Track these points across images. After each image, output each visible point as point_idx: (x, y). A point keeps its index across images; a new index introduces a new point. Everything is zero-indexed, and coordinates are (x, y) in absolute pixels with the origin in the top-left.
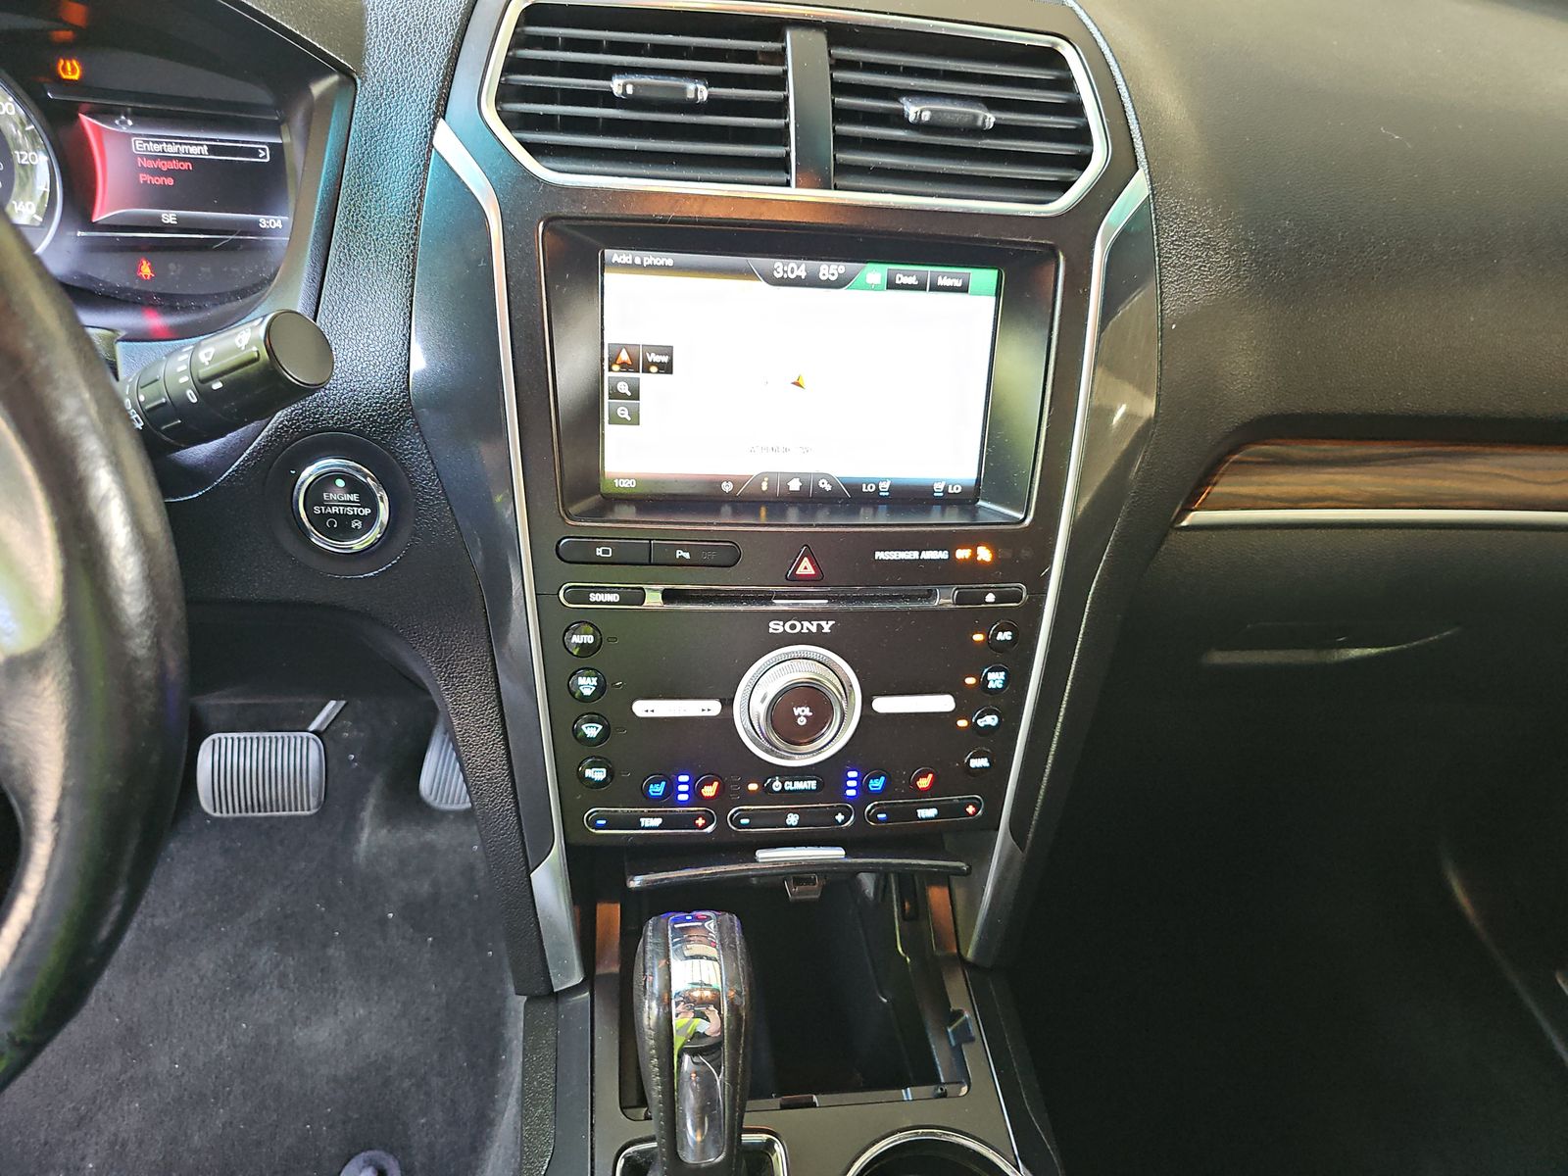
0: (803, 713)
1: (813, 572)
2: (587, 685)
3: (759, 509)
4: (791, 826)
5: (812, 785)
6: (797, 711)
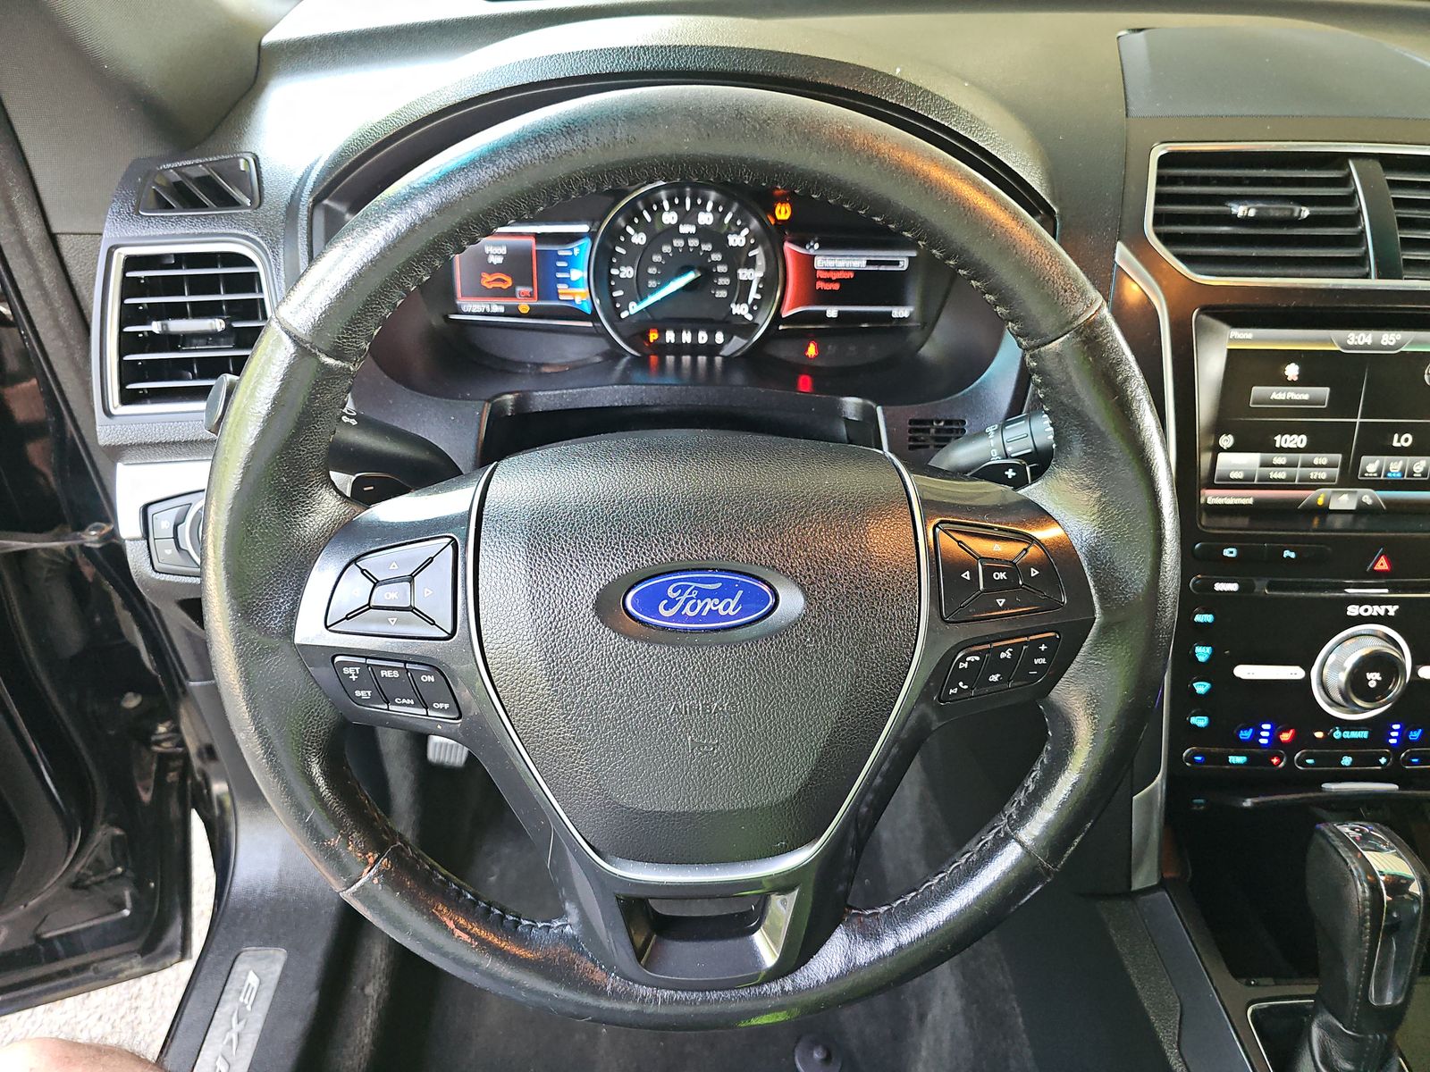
0: (1373, 678)
1: (1387, 568)
2: (1203, 653)
3: (1314, 518)
4: (1345, 766)
5: (1364, 734)
6: (1369, 676)
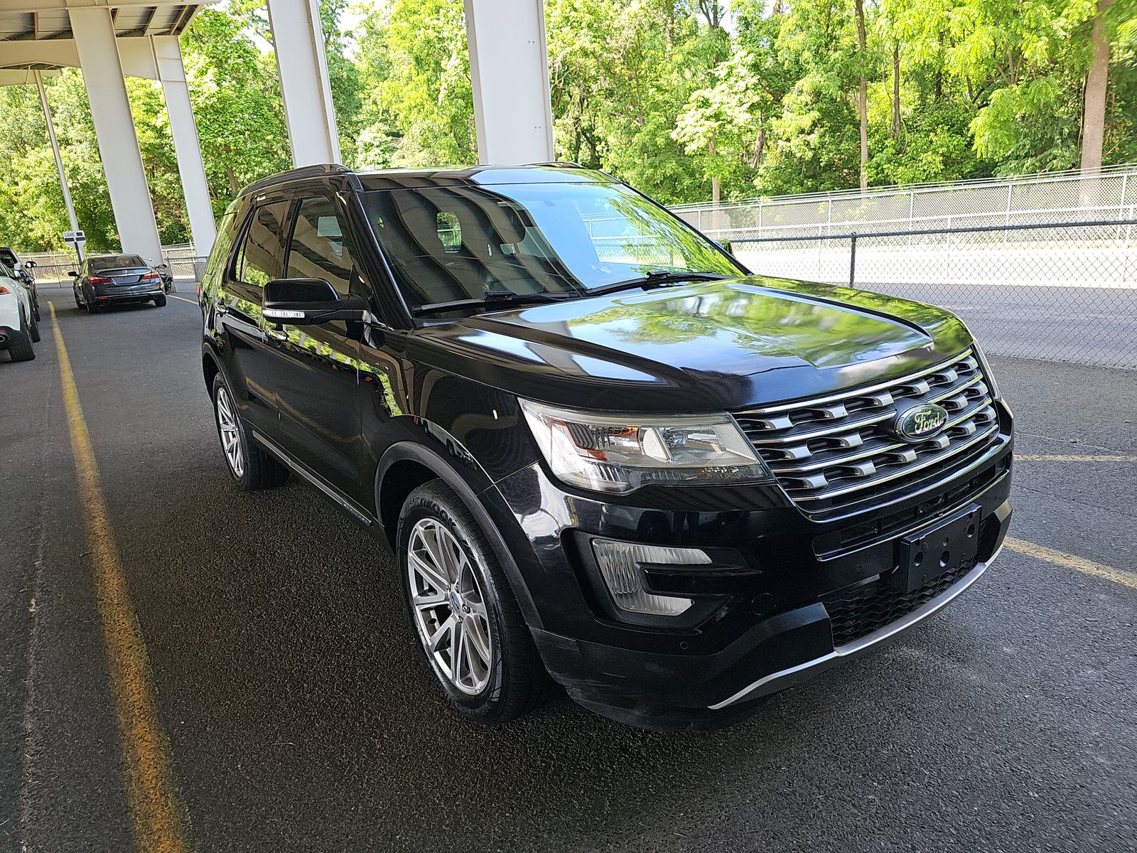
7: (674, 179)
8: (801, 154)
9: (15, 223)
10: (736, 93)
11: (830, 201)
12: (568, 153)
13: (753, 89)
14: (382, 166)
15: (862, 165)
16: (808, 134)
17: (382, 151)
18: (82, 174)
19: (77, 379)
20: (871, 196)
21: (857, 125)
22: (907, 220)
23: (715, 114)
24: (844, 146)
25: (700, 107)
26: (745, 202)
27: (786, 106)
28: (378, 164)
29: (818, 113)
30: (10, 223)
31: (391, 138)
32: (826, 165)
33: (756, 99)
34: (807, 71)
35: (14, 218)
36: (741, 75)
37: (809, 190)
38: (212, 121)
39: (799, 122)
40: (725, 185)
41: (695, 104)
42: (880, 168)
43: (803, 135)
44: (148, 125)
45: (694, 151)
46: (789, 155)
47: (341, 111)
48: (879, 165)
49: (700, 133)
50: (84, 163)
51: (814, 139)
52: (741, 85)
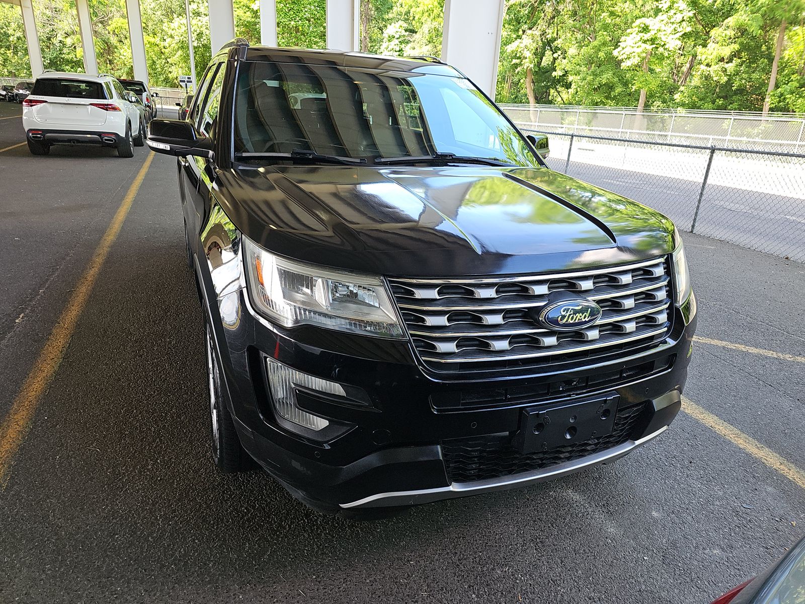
7: (610, 87)
8: (717, 78)
9: (161, 66)
10: (673, 23)
11: (733, 119)
12: (531, 57)
13: (688, 21)
14: (398, 53)
15: (768, 93)
16: (727, 63)
17: (400, 42)
18: (204, 38)
19: (147, 174)
20: (770, 119)
21: (771, 60)
22: (795, 142)
23: (652, 38)
24: (755, 76)
25: (640, 32)
26: (663, 111)
27: (712, 38)
28: (396, 51)
29: (738, 46)
30: (158, 66)
31: (408, 33)
32: (737, 90)
33: (689, 29)
34: (737, 11)
35: (161, 63)
36: (680, 9)
37: (719, 108)
38: (289, 9)
39: (720, 52)
40: (651, 96)
41: (637, 29)
42: (782, 98)
43: (722, 63)
44: (249, 8)
45: (628, 67)
46: (708, 78)
47: (377, 9)
48: (782, 95)
49: (636, 53)
50: (206, 30)
51: (730, 67)
52: (679, 17)
